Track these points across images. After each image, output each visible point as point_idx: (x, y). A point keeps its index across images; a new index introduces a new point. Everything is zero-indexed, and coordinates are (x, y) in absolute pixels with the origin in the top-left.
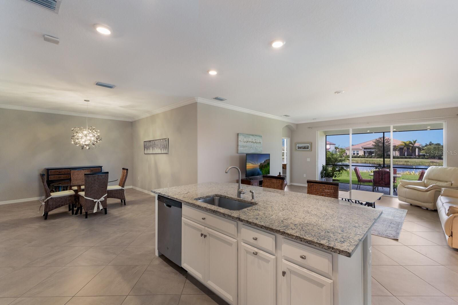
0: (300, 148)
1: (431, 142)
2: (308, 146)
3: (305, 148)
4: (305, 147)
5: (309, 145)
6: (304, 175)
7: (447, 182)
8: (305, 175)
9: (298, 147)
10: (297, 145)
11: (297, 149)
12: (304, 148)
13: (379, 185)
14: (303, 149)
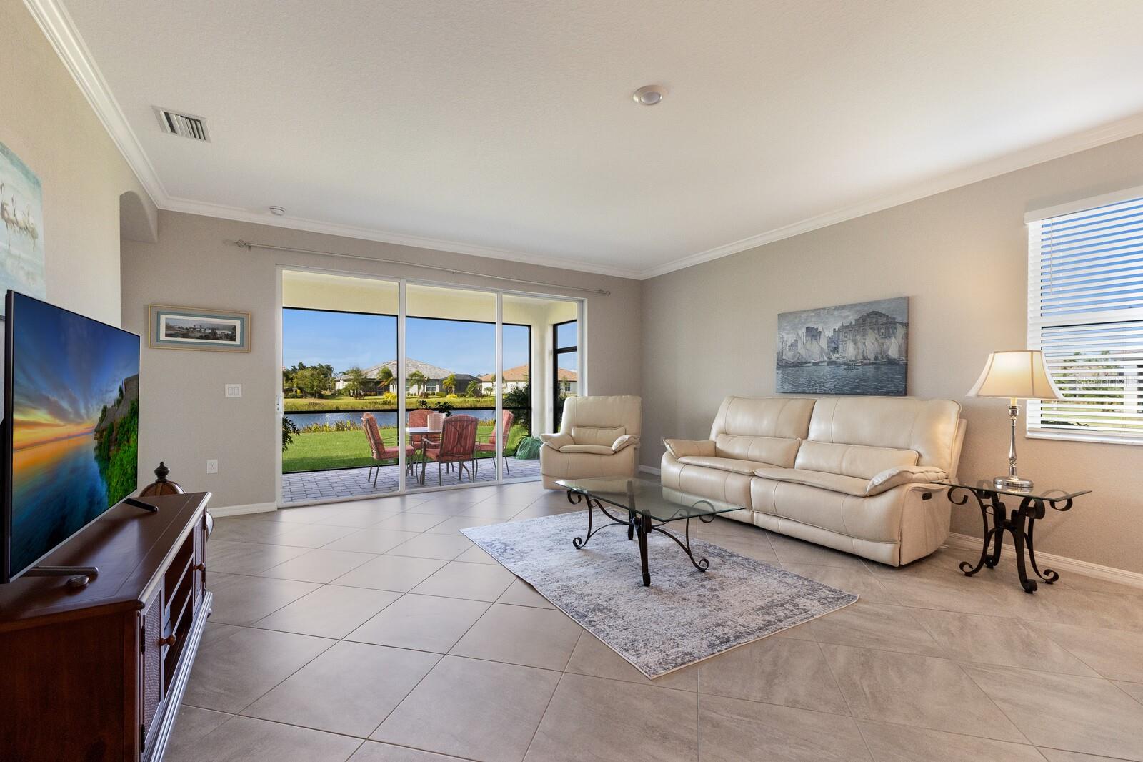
0: (185, 336)
1: (301, 364)
2: (234, 328)
3: (213, 335)
4: (215, 333)
5: (237, 323)
6: (209, 466)
7: (615, 428)
8: (215, 462)
9: (168, 327)
10: (163, 318)
11: (163, 337)
12: (207, 337)
13: (450, 458)
14: (201, 337)
